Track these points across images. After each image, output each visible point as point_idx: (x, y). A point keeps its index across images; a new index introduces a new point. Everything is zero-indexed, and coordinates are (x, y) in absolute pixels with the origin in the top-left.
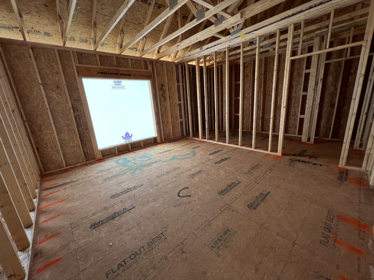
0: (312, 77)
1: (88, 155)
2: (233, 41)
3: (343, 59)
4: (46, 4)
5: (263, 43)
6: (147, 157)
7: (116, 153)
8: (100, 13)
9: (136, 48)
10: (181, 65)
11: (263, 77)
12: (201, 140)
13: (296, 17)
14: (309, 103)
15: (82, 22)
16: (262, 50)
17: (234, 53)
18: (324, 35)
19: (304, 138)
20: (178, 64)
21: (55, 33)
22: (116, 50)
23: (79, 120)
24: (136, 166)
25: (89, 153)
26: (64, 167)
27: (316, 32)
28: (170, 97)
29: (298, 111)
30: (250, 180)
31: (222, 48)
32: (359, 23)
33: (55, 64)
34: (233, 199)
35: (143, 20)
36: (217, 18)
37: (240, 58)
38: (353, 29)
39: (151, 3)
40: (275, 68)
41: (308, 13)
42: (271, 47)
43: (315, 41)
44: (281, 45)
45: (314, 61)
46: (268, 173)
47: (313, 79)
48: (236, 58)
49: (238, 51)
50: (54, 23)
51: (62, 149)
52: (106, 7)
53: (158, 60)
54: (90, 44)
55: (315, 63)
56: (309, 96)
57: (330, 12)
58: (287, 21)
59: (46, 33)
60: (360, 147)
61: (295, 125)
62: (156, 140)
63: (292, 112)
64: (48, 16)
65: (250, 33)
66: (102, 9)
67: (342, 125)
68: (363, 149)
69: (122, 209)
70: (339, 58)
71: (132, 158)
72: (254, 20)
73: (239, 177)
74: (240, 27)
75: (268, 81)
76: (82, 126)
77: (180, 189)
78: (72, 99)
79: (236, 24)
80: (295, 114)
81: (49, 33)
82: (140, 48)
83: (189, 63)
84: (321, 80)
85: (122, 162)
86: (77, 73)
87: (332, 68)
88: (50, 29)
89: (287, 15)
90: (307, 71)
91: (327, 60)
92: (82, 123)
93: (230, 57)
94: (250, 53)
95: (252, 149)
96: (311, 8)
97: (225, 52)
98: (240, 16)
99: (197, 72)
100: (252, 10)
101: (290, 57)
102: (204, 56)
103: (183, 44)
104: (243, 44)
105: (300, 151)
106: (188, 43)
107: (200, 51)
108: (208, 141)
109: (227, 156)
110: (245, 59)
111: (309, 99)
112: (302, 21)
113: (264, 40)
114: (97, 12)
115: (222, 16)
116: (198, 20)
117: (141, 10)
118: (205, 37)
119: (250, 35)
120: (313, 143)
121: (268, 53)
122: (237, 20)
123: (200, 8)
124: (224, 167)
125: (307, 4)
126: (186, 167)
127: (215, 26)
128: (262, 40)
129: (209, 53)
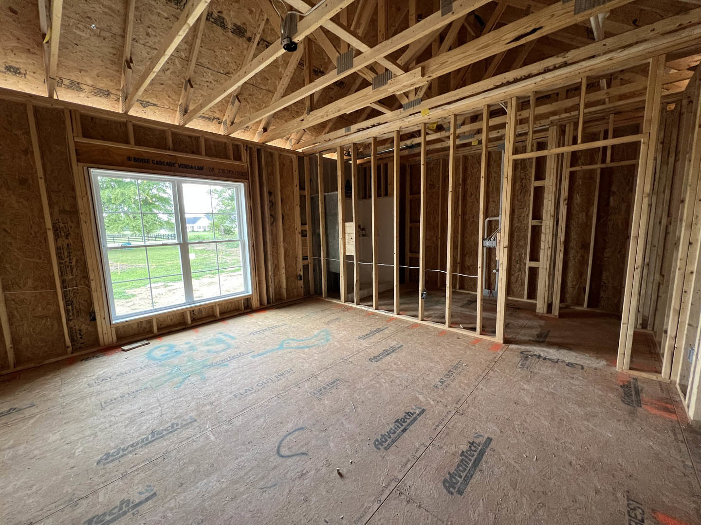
0: (548, 194)
1: (81, 338)
2: (409, 120)
3: (598, 166)
4: (15, 8)
5: (460, 129)
6: (222, 341)
7: (153, 333)
8: (141, 42)
9: (219, 119)
10: (310, 158)
11: (460, 190)
12: (343, 303)
13: (521, 85)
14: (547, 241)
15: (101, 55)
16: (458, 142)
17: (409, 142)
18: (564, 123)
19: (540, 306)
20: (303, 156)
21: (34, 71)
22: (175, 117)
23: (69, 256)
24: (192, 367)
25: (84, 331)
26: (9, 367)
27: (552, 118)
28: (286, 217)
29: (526, 254)
30: (446, 406)
31: (386, 131)
32: (622, 107)
33: (23, 134)
34: (409, 460)
35: (236, 67)
37: (419, 154)
38: (612, 117)
39: (253, 38)
40: (483, 174)
41: (542, 81)
42: (474, 137)
43: (550, 132)
44: (491, 136)
45: (551, 167)
46: (481, 386)
47: (550, 198)
48: (412, 153)
49: (416, 140)
50: (31, 50)
51: (11, 324)
52: (154, 31)
53: (264, 145)
54: (118, 100)
55: (552, 170)
56: (546, 228)
57: (580, 80)
58: (505, 90)
59: (11, 67)
60: (643, 328)
61: (521, 280)
62: (249, 303)
63: (516, 255)
64: (17, 33)
66: (148, 34)
67: (604, 283)
68: (649, 331)
69: (118, 503)
70: (591, 164)
71: (187, 343)
72: (444, 85)
73: (421, 397)
74: (421, 94)
75: (470, 197)
76: (74, 270)
77: (283, 432)
78: (56, 209)
79: (412, 88)
80: (520, 260)
81: (18, 69)
82: (227, 118)
83: (324, 156)
84: (565, 200)
85: (162, 356)
86: (77, 154)
87: (579, 181)
88: (22, 61)
89: (505, 81)
90: (539, 184)
91: (572, 166)
92: (74, 263)
93: (402, 149)
94: (438, 146)
95: (446, 327)
96: (547, 70)
97: (391, 140)
98: (420, 73)
99: (339, 173)
100: (442, 64)
101: (513, 154)
102: (354, 144)
103: (312, 118)
104: (425, 126)
105: (536, 333)
106: (322, 117)
107: (344, 134)
108: (358, 307)
109: (395, 343)
110: (430, 156)
111: (546, 234)
112: (530, 94)
113: (463, 124)
114: (134, 39)
115: (387, 70)
116: (339, 73)
117: (230, 48)
118: (354, 106)
119: (439, 111)
120: (557, 317)
121: (469, 148)
122: (415, 80)
123: (344, 50)
124: (388, 369)
125: (541, 64)
126: (306, 369)
127: (374, 89)
128: (459, 122)
129: (362, 139)
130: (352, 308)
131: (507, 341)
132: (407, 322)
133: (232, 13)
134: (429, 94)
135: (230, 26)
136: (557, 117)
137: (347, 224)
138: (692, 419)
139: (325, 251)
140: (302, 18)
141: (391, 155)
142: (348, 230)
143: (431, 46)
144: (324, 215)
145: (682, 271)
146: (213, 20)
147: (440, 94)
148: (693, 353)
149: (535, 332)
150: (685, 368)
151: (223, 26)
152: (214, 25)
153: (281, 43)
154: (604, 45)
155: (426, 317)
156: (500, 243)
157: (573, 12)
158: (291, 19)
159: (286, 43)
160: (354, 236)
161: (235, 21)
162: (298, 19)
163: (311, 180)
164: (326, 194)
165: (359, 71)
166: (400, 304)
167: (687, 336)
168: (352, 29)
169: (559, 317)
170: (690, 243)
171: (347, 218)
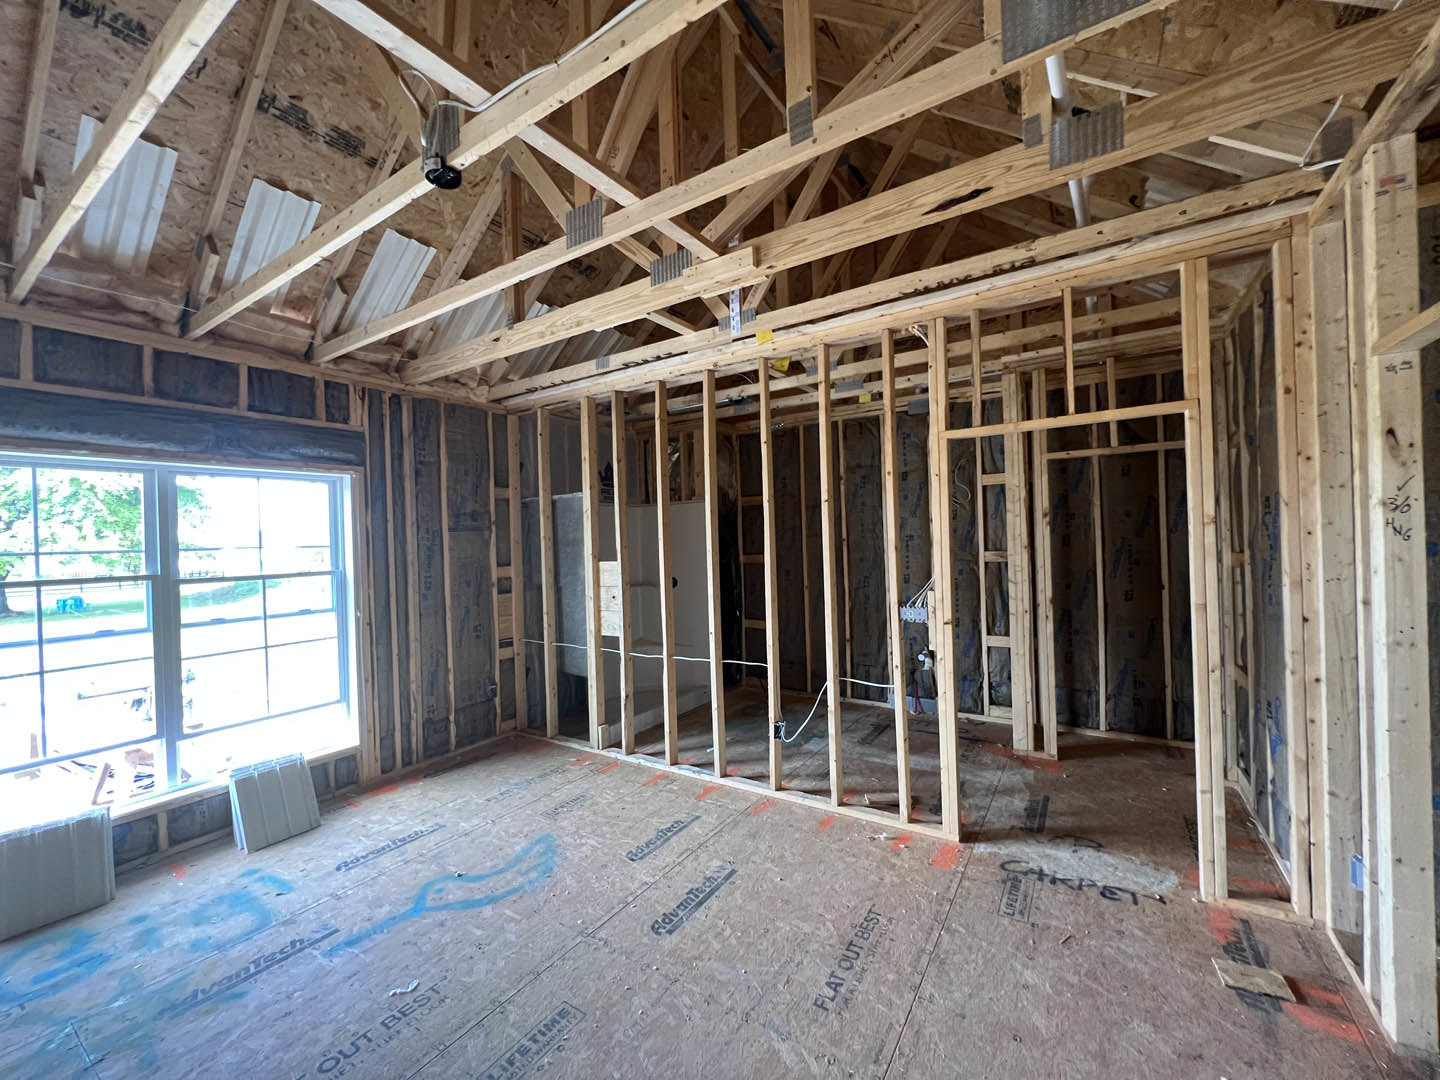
0: (1013, 502)
2: (732, 350)
3: (1095, 453)
5: (836, 372)
6: (250, 903)
10: (519, 419)
12: (596, 751)
14: (1020, 595)
16: (835, 395)
17: (734, 393)
18: (1028, 368)
19: (1021, 734)
20: (504, 413)
24: (124, 1016)
27: (1006, 359)
31: (685, 369)
32: (1126, 346)
36: (661, 256)
37: (757, 416)
38: (1110, 361)
39: (381, 160)
40: (888, 463)
41: (989, 290)
42: (862, 387)
43: (1005, 383)
44: (902, 385)
46: (927, 989)
47: (1017, 512)
48: (742, 413)
49: (750, 390)
56: (1015, 571)
57: (1060, 294)
58: (920, 304)
62: (352, 771)
65: (792, 330)
70: (1083, 447)
72: (800, 285)
74: (755, 300)
79: (736, 287)
84: (1045, 515)
89: (921, 286)
90: (992, 480)
91: (1052, 449)
93: (720, 406)
94: (794, 401)
95: (829, 806)
96: (998, 272)
97: (696, 388)
98: (751, 260)
99: (585, 453)
100: (796, 243)
101: (947, 429)
102: (617, 392)
103: (517, 337)
104: (766, 365)
105: (1024, 805)
106: (542, 335)
107: (596, 372)
108: (631, 759)
109: (716, 863)
110: (778, 419)
111: (1016, 583)
112: (971, 314)
113: (841, 362)
114: (51, 132)
115: (680, 247)
116: (573, 244)
117: (323, 175)
118: (612, 317)
119: (792, 335)
120: (1056, 758)
121: (855, 406)
122: (741, 271)
123: (581, 199)
124: (700, 958)
125: (986, 259)
126: (478, 982)
127: (654, 283)
128: (834, 358)
129: (634, 384)
130: (615, 763)
131: (968, 836)
132: (745, 796)
133: (327, 104)
134: (770, 302)
135: (322, 129)
136: (1014, 358)
137: (603, 565)
138: (1394, 1037)
139: (553, 628)
140: (470, 116)
141: (698, 415)
142: (605, 579)
143: (771, 205)
144: (550, 544)
145: (1299, 676)
146: (277, 113)
147: (793, 302)
148: (1361, 869)
149: (1019, 803)
150: (1339, 893)
151: (304, 125)
152: (281, 123)
153: (423, 168)
154: (1100, 233)
155: (787, 776)
156: (934, 612)
157: (1048, 166)
158: (446, 119)
159: (433, 167)
160: (619, 592)
161: (335, 120)
162: (462, 117)
163: (522, 465)
164: (556, 497)
165: (618, 243)
166: (727, 744)
167: (1331, 817)
168: (599, 155)
169: (1059, 759)
170: (1305, 620)
171: (604, 553)
